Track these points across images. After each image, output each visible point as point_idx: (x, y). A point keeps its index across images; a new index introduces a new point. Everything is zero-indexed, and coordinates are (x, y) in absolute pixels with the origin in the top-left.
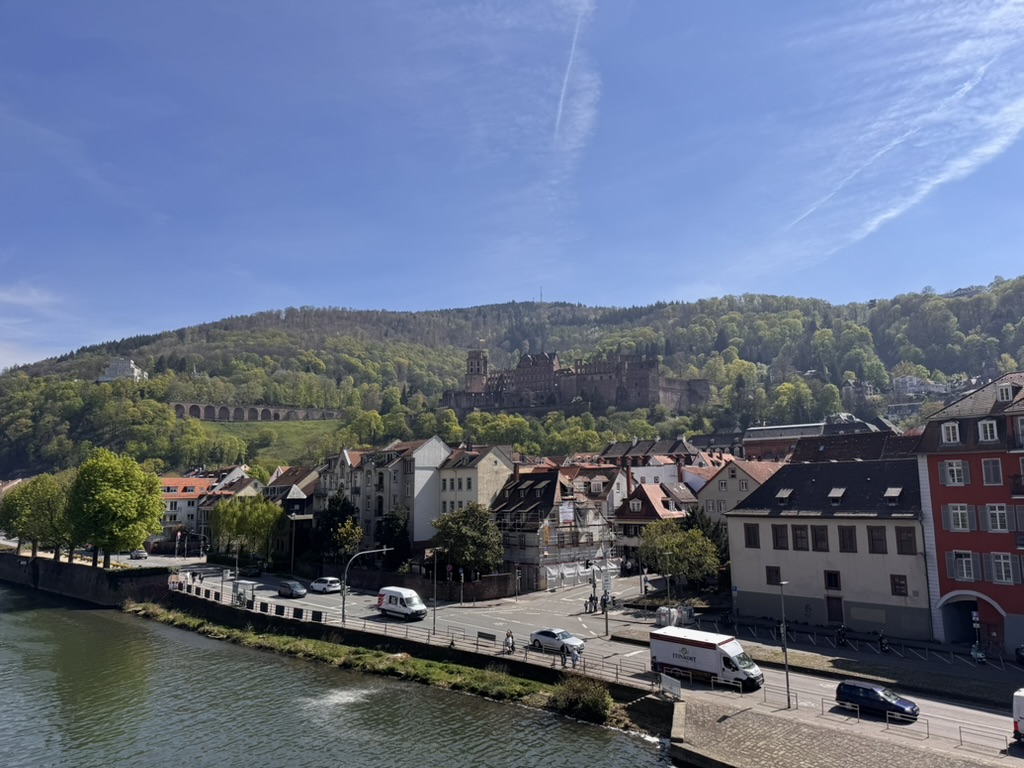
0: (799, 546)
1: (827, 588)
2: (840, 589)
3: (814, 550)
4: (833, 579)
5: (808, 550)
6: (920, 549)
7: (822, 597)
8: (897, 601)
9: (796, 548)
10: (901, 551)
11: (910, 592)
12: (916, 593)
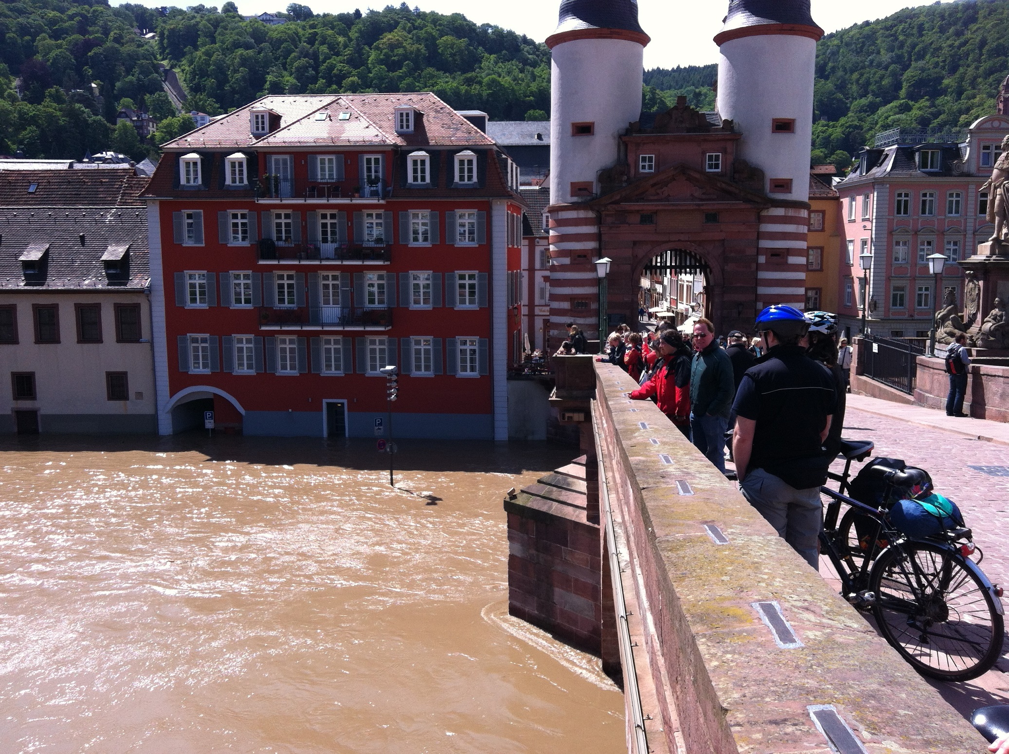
1: (15, 398)
2: (35, 399)
4: (24, 385)
6: (145, 334)
7: (9, 412)
8: (114, 408)
10: (121, 338)
11: (132, 395)
12: (140, 395)
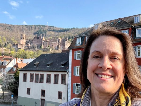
0: (36, 81)
1: (41, 96)
2: (44, 96)
3: (40, 82)
4: (43, 93)
5: (38, 82)
6: (67, 83)
7: (40, 99)
8: (59, 101)
9: (36, 82)
10: (62, 83)
11: (63, 98)
12: (64, 98)
